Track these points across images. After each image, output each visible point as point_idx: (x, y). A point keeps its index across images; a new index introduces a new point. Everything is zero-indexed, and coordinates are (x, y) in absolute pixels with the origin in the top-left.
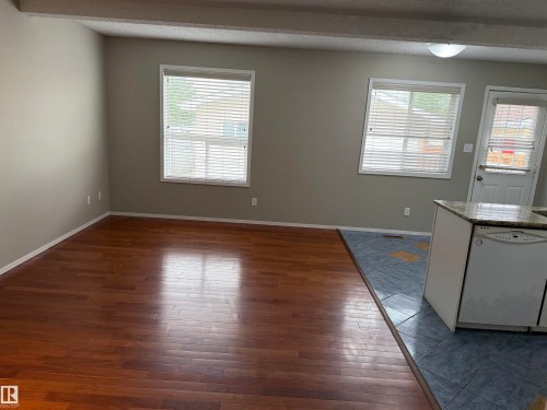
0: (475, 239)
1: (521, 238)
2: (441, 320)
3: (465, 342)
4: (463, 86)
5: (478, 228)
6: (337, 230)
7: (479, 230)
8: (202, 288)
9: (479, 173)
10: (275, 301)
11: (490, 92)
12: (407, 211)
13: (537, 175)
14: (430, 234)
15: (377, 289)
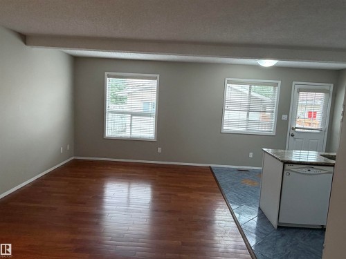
0: (285, 172)
1: (312, 171)
2: (269, 222)
3: (283, 235)
4: (280, 82)
5: (287, 165)
6: (210, 167)
7: (287, 167)
8: (128, 203)
9: (292, 132)
10: (169, 211)
11: (296, 85)
12: (251, 155)
13: (326, 133)
14: (261, 168)
15: (231, 203)
